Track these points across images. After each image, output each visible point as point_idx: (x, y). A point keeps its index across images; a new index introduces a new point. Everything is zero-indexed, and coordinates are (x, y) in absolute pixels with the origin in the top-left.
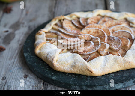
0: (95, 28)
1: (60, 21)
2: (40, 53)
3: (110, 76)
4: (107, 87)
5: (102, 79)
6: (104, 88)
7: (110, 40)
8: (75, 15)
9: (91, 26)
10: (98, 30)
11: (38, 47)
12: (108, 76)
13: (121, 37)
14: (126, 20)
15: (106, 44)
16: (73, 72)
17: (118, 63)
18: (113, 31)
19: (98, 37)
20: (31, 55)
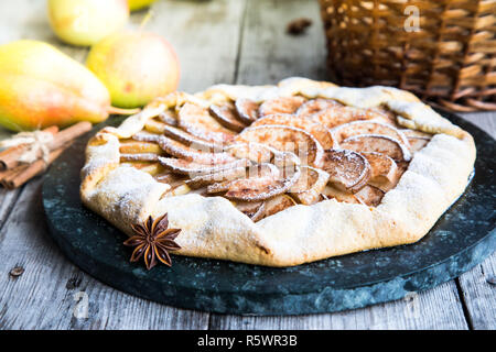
0: (284, 126)
1: (172, 109)
2: (96, 198)
3: (327, 266)
4: (317, 302)
6: (305, 302)
7: (332, 160)
8: (222, 93)
9: (272, 122)
10: (295, 131)
11: (91, 179)
12: (321, 265)
13: (368, 153)
14: (385, 107)
15: (319, 171)
16: (206, 253)
17: (355, 223)
18: (343, 137)
20: (66, 205)
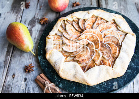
1: (64, 21)
5: (97, 89)
7: (103, 47)
8: (76, 17)
9: (88, 32)
10: (93, 35)
11: (48, 54)
12: (101, 84)
14: (114, 21)
15: (100, 52)
17: (109, 74)
19: (93, 42)
20: (43, 59)
